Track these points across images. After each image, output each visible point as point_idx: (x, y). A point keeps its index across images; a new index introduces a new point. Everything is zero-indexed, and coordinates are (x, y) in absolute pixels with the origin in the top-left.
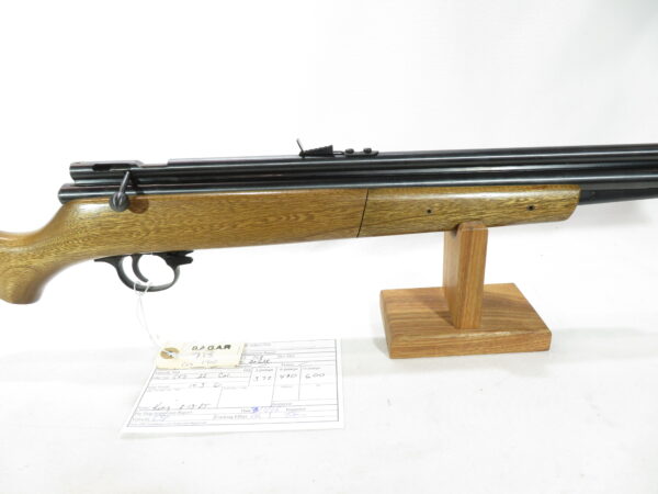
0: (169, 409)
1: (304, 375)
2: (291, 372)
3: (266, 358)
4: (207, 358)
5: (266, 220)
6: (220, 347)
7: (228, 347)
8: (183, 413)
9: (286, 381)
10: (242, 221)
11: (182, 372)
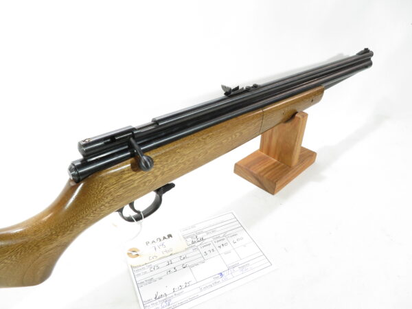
0: (166, 295)
1: (231, 242)
2: (223, 242)
3: (200, 236)
4: (162, 249)
5: (222, 143)
6: (164, 238)
7: (170, 236)
8: (179, 294)
9: (224, 249)
10: (210, 148)
11: (153, 264)
